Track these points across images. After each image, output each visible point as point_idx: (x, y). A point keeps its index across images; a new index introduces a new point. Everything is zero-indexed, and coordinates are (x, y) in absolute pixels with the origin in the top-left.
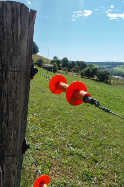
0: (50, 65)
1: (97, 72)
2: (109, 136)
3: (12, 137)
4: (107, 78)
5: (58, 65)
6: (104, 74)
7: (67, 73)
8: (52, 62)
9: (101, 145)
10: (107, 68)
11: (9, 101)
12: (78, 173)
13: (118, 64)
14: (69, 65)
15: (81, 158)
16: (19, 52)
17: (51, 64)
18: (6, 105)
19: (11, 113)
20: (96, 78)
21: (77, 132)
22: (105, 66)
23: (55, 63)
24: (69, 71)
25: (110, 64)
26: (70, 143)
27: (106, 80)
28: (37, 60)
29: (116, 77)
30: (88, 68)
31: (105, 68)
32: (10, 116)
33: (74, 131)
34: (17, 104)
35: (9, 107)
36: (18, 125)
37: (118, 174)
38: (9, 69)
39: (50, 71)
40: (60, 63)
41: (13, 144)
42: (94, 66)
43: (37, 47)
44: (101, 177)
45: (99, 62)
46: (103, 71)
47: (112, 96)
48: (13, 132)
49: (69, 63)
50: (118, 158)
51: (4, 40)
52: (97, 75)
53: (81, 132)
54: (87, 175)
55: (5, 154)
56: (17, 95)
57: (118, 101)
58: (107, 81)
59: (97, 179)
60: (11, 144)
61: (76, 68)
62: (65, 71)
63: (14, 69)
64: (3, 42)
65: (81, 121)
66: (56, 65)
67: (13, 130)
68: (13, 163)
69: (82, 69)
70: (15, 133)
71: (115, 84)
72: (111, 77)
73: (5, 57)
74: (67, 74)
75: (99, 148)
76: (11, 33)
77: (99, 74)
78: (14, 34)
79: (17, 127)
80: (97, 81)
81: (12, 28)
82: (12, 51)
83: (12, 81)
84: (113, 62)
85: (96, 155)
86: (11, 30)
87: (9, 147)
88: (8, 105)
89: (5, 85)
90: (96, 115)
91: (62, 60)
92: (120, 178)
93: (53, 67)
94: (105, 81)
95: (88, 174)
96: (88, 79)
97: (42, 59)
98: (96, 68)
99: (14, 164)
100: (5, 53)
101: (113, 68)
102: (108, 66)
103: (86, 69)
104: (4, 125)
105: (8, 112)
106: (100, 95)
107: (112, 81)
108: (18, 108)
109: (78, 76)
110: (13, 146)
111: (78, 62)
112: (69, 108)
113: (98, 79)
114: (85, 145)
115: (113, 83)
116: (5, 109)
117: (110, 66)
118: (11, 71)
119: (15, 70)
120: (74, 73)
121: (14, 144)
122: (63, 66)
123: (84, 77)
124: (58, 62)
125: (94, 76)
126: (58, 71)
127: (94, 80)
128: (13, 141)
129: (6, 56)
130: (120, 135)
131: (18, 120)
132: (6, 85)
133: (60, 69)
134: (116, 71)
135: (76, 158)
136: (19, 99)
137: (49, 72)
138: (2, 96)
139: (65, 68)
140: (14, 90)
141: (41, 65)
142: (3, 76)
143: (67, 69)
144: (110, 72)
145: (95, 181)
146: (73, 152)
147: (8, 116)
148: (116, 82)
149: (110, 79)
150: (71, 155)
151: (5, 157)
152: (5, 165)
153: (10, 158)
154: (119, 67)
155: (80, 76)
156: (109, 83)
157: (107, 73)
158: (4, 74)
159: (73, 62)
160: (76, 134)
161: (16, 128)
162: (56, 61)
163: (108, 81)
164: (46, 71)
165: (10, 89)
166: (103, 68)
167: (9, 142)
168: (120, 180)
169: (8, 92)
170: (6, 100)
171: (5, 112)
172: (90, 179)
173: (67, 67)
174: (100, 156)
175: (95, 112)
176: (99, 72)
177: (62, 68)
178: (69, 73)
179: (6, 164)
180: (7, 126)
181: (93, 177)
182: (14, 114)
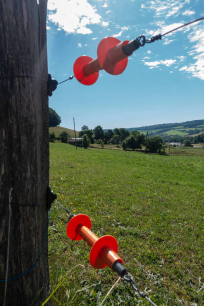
0: (79, 139)
1: (144, 140)
2: (175, 208)
3: (29, 175)
4: (160, 147)
5: (90, 137)
6: (154, 141)
7: (103, 146)
8: (81, 134)
9: (164, 219)
10: (158, 133)
11: (19, 120)
12: (135, 255)
13: (172, 126)
14: (104, 135)
15: (138, 238)
16: (28, 50)
17: (80, 137)
18: (15, 127)
19: (24, 138)
20: (144, 148)
21: (127, 207)
22: (154, 131)
23: (85, 135)
24: (106, 143)
25: (160, 128)
26: (119, 222)
27: (158, 149)
28: (60, 133)
29: (172, 144)
30: (132, 135)
31: (155, 134)
32: (23, 144)
33: (122, 207)
34: (32, 125)
35: (20, 129)
36: (36, 158)
37: (196, 252)
38: (15, 74)
39: (79, 146)
40: (92, 134)
41: (30, 186)
42: (139, 133)
43: (58, 116)
44: (171, 258)
45: (145, 126)
46: (152, 137)
47: (170, 164)
48: (29, 168)
49: (105, 132)
50: (193, 233)
51: (4, 33)
52: (144, 145)
53: (133, 208)
54: (150, 257)
55: (20, 202)
56: (30, 112)
57: (179, 169)
58: (160, 151)
59: (165, 261)
60: (28, 186)
61: (115, 139)
62: (99, 144)
63: (23, 74)
64: (5, 37)
65: (130, 195)
66: (87, 137)
67: (29, 164)
68: (34, 216)
69: (123, 138)
70: (33, 169)
71: (172, 153)
72: (165, 145)
73: (8, 58)
74: (103, 148)
75: (162, 224)
76: (15, 23)
77: (147, 142)
78: (19, 23)
79: (35, 161)
80: (146, 152)
81: (15, 14)
82: (18, 48)
83: (22, 91)
84: (164, 124)
85: (160, 233)
86: (14, 18)
87: (26, 191)
88: (18, 127)
89: (11, 98)
90: (151, 187)
91: (94, 130)
92: (199, 257)
93: (82, 140)
94: (158, 151)
95: (152, 255)
96: (133, 151)
97: (67, 131)
98: (142, 134)
99: (35, 218)
100: (8, 52)
101: (166, 132)
102: (158, 130)
103: (129, 138)
104: (15, 157)
105: (20, 136)
106: (152, 165)
107: (167, 151)
108: (33, 130)
109: (119, 149)
110: (31, 189)
111: (116, 130)
112: (112, 182)
113: (148, 150)
114: (141, 222)
115: (168, 152)
116: (14, 133)
117: (161, 130)
118: (19, 77)
119: (25, 74)
120: (113, 146)
121: (33, 186)
122: (96, 138)
123: (128, 149)
124: (89, 133)
125: (142, 145)
126: (91, 145)
127: (142, 151)
128: (31, 181)
129: (10, 56)
130: (190, 207)
131: (35, 149)
132: (13, 97)
133: (92, 142)
134: (171, 136)
135: (130, 239)
136: (33, 117)
137: (78, 148)
138: (9, 115)
139: (100, 140)
140: (26, 104)
141: (67, 140)
142: (7, 85)
143: (102, 141)
144: (162, 138)
145: (162, 264)
146: (125, 231)
147: (20, 144)
148: (172, 150)
149: (164, 147)
150: (122, 235)
151: (21, 207)
152: (21, 220)
153: (28, 208)
154: (174, 129)
155: (122, 149)
156: (164, 154)
157: (158, 140)
158: (9, 83)
159: (110, 131)
160: (125, 210)
161: (33, 161)
162: (86, 132)
163: (162, 150)
164: (74, 147)
165: (20, 104)
166: (152, 134)
167: (25, 183)
168: (201, 258)
169: (17, 108)
170: (15, 120)
171: (15, 137)
172: (156, 262)
173: (102, 139)
174: (165, 233)
175: (149, 184)
176: (147, 141)
177: (95, 140)
178: (105, 146)
179: (23, 218)
180: (20, 159)
181: (159, 259)
182: (28, 140)
